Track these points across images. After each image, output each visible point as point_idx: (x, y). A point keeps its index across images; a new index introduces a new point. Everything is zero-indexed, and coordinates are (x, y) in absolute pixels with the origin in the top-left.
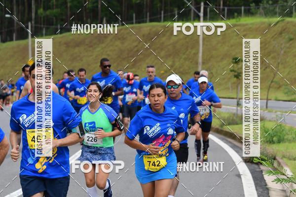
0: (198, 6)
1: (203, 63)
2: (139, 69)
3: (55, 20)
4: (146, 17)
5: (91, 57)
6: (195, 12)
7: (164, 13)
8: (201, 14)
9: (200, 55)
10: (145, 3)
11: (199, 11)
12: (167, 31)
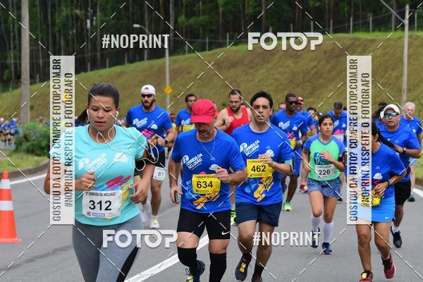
0: (402, 10)
1: (409, 90)
2: (318, 98)
3: (201, 31)
4: (329, 26)
5: (252, 83)
6: (396, 18)
7: (354, 20)
8: (406, 22)
9: (405, 78)
10: (327, 6)
11: (403, 17)
12: (358, 45)
